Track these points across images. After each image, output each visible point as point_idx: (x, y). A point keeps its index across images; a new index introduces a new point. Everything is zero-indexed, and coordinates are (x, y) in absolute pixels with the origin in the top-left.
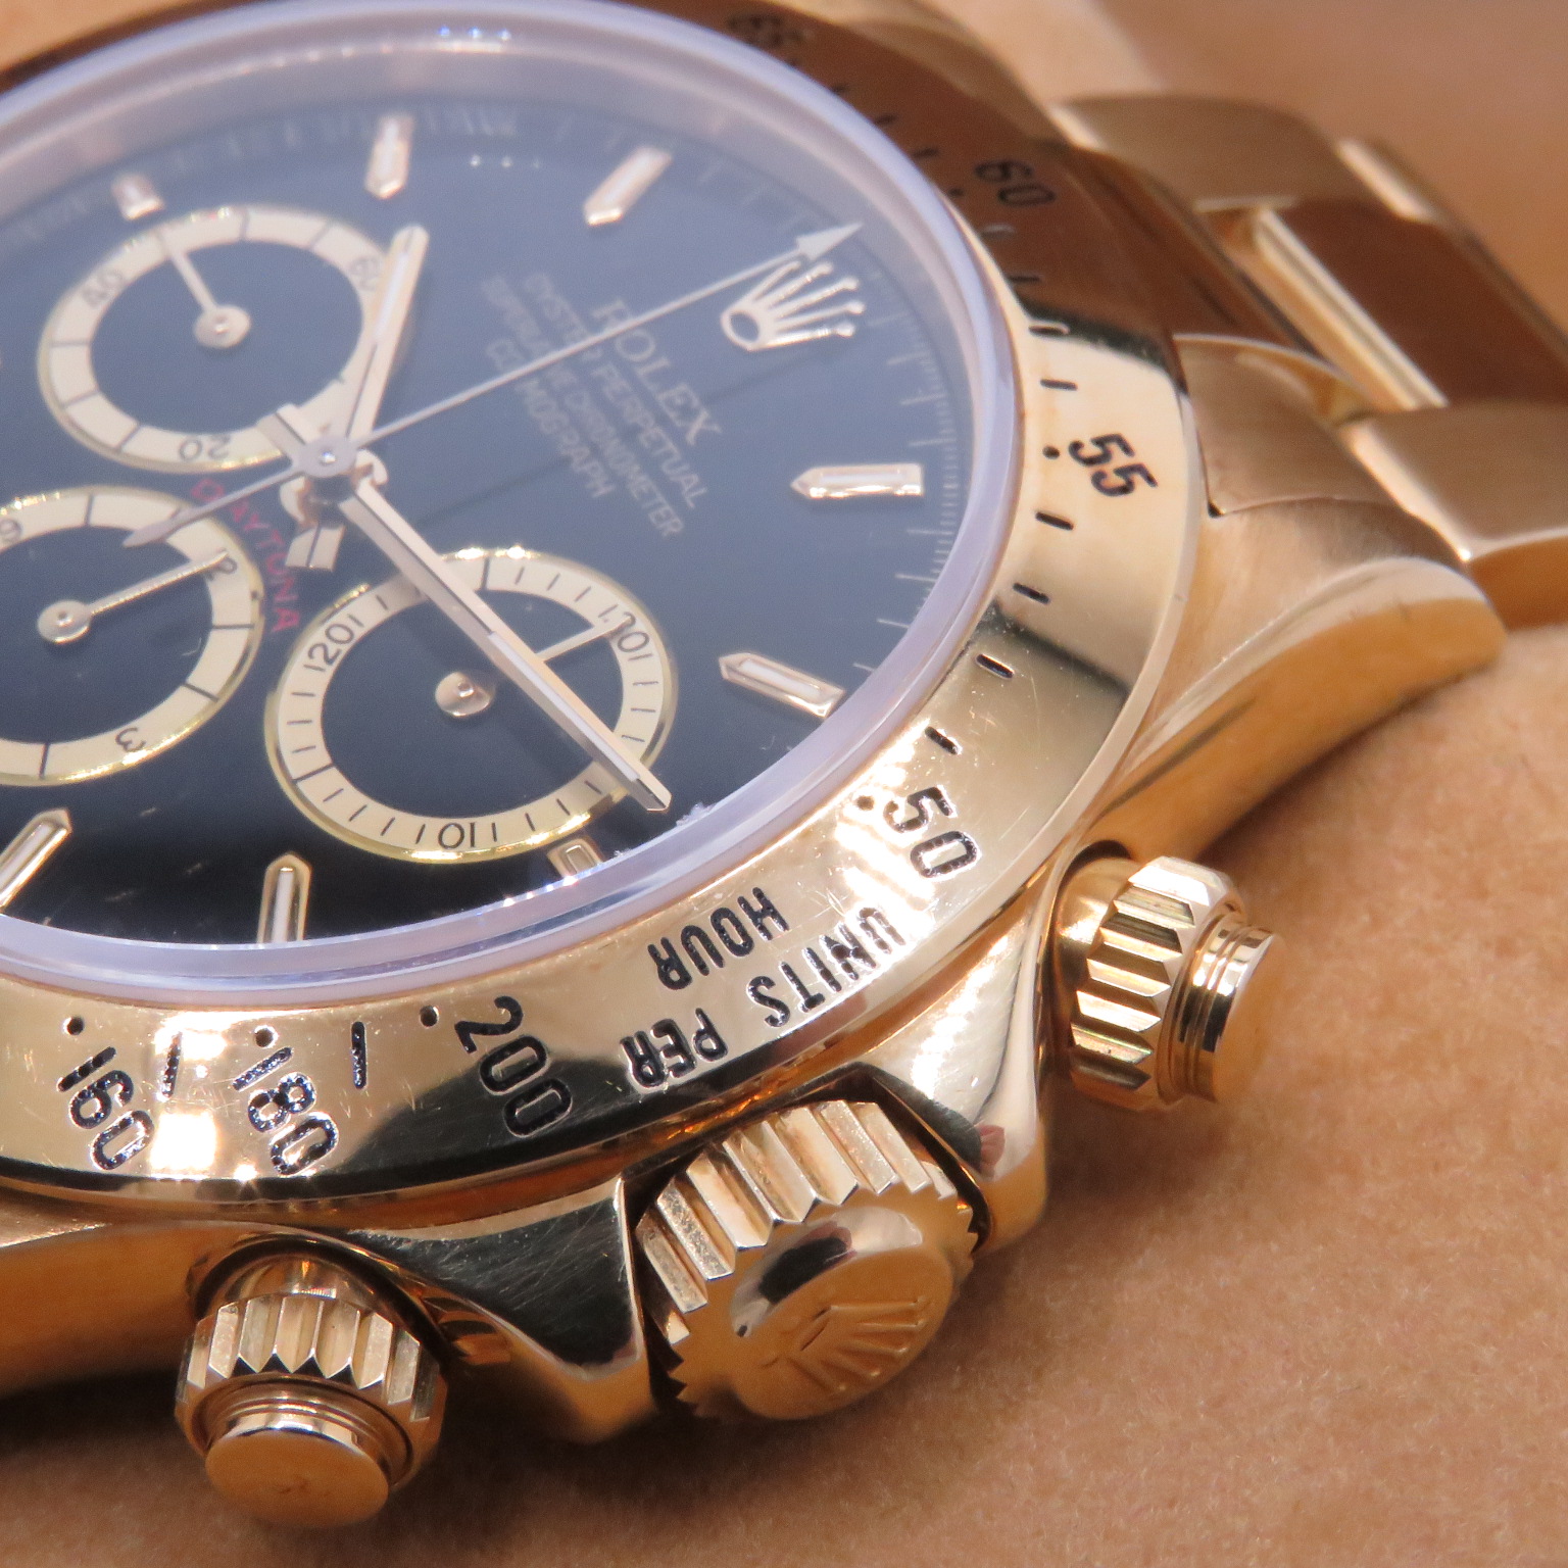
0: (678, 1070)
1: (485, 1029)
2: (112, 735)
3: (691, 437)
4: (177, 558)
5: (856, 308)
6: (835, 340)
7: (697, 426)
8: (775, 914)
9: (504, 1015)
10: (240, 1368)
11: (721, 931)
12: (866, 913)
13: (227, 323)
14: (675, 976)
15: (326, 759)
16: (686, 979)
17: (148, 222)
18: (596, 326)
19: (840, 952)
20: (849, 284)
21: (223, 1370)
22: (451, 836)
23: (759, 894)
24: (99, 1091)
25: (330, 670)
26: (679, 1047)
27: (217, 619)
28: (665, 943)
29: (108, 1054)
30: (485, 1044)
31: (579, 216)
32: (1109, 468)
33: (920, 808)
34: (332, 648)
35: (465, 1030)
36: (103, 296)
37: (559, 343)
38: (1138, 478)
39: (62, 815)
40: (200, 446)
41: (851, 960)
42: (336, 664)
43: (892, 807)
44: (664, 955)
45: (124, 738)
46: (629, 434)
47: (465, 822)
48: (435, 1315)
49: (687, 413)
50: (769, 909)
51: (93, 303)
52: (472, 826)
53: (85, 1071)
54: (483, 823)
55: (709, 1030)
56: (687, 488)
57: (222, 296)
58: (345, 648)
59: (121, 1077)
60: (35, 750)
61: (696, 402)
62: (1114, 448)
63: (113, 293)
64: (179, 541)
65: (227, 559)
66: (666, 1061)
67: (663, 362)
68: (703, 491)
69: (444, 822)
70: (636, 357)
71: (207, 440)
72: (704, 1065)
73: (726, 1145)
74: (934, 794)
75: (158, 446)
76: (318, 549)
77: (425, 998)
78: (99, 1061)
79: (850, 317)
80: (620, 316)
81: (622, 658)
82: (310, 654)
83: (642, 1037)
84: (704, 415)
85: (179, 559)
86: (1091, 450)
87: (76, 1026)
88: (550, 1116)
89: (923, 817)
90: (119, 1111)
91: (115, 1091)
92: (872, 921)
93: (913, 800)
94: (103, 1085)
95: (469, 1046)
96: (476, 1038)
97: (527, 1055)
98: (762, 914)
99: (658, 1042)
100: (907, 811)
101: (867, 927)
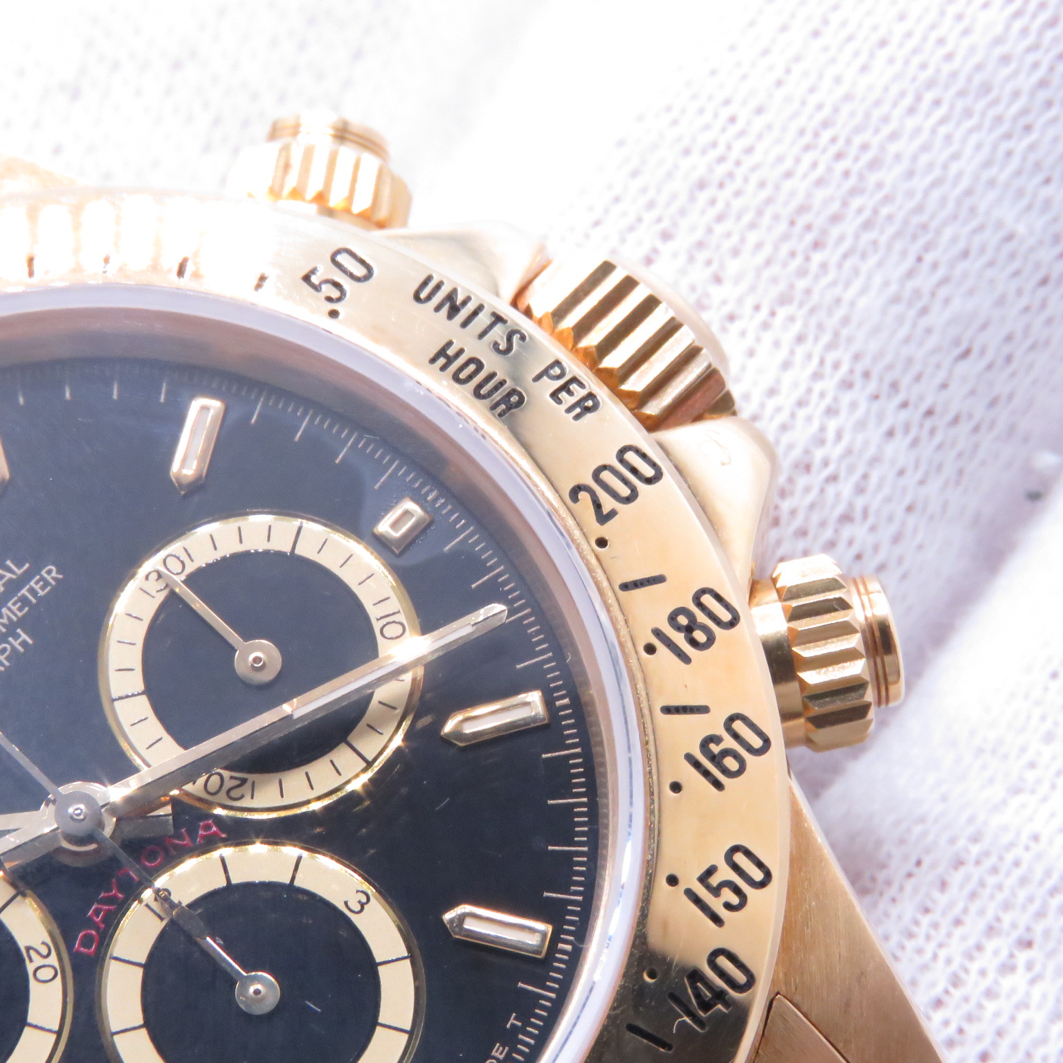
1: (598, 506)
2: (356, 918)
8: (444, 350)
9: (583, 496)
11: (470, 377)
12: (417, 298)
14: (515, 399)
16: (514, 392)
19: (455, 308)
23: (433, 361)
24: (716, 759)
25: (252, 778)
26: (564, 387)
27: (221, 882)
28: (493, 407)
29: (690, 758)
30: (608, 503)
33: (321, 283)
34: (230, 783)
35: (603, 518)
41: (457, 301)
42: (245, 776)
43: (329, 299)
44: (502, 407)
47: (377, 625)
50: (442, 352)
52: (379, 619)
53: (706, 774)
54: (375, 613)
55: (546, 372)
56: (9, 575)
59: (704, 746)
60: (386, 973)
68: (9, 563)
71: (32, 964)
74: (307, 278)
75: (46, 1000)
78: (697, 765)
82: (240, 798)
83: (569, 410)
87: (676, 787)
88: (644, 456)
89: (327, 281)
90: (729, 742)
91: (715, 749)
92: (423, 296)
93: (317, 288)
94: (713, 758)
95: (613, 513)
96: (606, 510)
97: (606, 476)
98: (447, 357)
99: (568, 400)
100: (328, 290)
101: (429, 298)
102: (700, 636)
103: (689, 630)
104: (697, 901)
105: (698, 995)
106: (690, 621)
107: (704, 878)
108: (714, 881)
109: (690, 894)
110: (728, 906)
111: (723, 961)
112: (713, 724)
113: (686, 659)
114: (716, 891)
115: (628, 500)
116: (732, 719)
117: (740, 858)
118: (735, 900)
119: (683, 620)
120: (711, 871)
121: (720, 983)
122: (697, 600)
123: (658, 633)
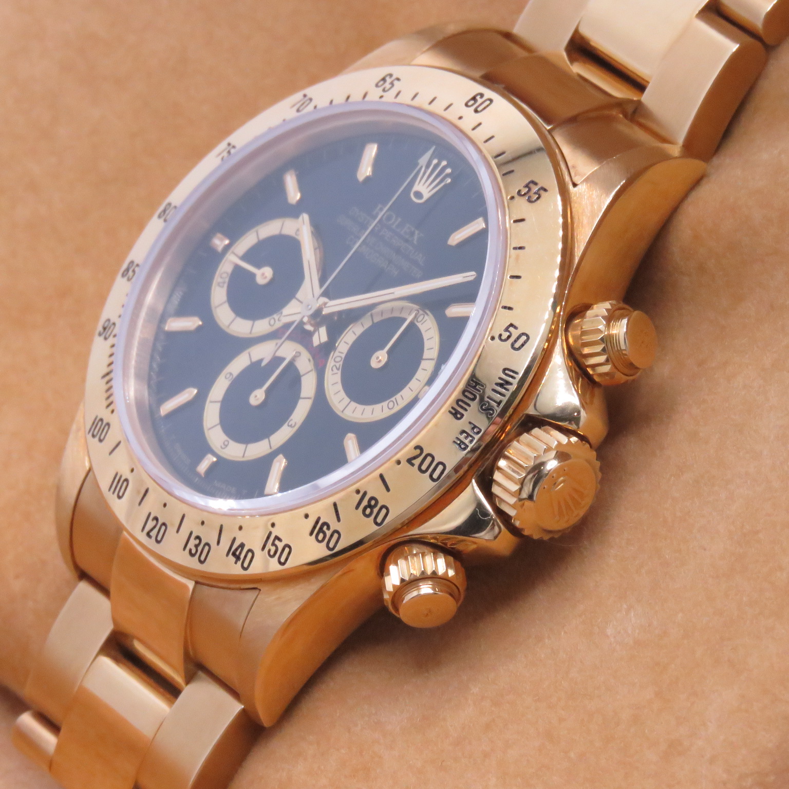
0: (471, 441)
1: (415, 458)
2: (286, 425)
3: (415, 242)
4: (282, 359)
5: (449, 171)
6: (445, 186)
7: (416, 237)
8: (479, 384)
9: (418, 451)
10: (402, 580)
11: (466, 396)
12: (505, 370)
13: (264, 274)
14: (459, 416)
15: (349, 400)
16: (462, 415)
17: (227, 248)
18: (374, 217)
19: (501, 385)
20: (444, 163)
21: (398, 583)
22: (391, 405)
23: (473, 380)
24: (321, 530)
25: (339, 372)
26: (469, 435)
27: (302, 373)
28: (453, 408)
29: (319, 519)
30: (417, 462)
31: (357, 180)
32: (531, 193)
33: (509, 331)
34: (338, 365)
35: (410, 461)
36: (224, 283)
37: (366, 229)
38: (542, 192)
39: (281, 456)
40: (274, 319)
41: (505, 386)
42: (340, 370)
43: (500, 335)
44: (453, 412)
45: (290, 424)
46: (398, 251)
47: (393, 399)
48: (446, 544)
49: (412, 234)
50: (477, 384)
51: (223, 287)
52: (396, 399)
53: (314, 527)
54: (398, 396)
55: (475, 427)
56: (419, 260)
57: (259, 266)
58: (341, 363)
59: (325, 524)
60: (266, 441)
61: (413, 229)
62: (531, 185)
63: (227, 280)
64: (280, 354)
65: (296, 352)
66: (467, 442)
67: (399, 220)
68: (424, 258)
69: (387, 402)
70: (391, 222)
71: (276, 316)
72: (477, 437)
73: (506, 453)
74: (511, 325)
75: (262, 326)
76: (321, 336)
77: (395, 458)
78: (317, 522)
79: (448, 175)
80: (381, 209)
81: (419, 325)
82: (332, 370)
83: (458, 438)
84: (417, 232)
85: (283, 359)
86: (524, 191)
87: (307, 516)
88: (442, 473)
89: (511, 334)
90: (328, 533)
91: (325, 528)
92: (507, 372)
93: (507, 330)
94: (321, 528)
95: (413, 465)
96: (414, 462)
97: (429, 459)
98: (475, 386)
99: (462, 437)
100: (506, 334)
101: (506, 375)
102: (368, 511)
103: (369, 506)
104: (268, 538)
105: (236, 549)
106: (373, 506)
107: (277, 538)
108: (277, 542)
109: (270, 533)
110: (269, 551)
111: (250, 555)
112: (334, 525)
113: (357, 507)
114: (273, 544)
115: (420, 469)
116: (338, 532)
117: (287, 550)
118: (272, 553)
119: (373, 503)
120: (280, 540)
121: (242, 556)
122: (383, 507)
123: (365, 494)
